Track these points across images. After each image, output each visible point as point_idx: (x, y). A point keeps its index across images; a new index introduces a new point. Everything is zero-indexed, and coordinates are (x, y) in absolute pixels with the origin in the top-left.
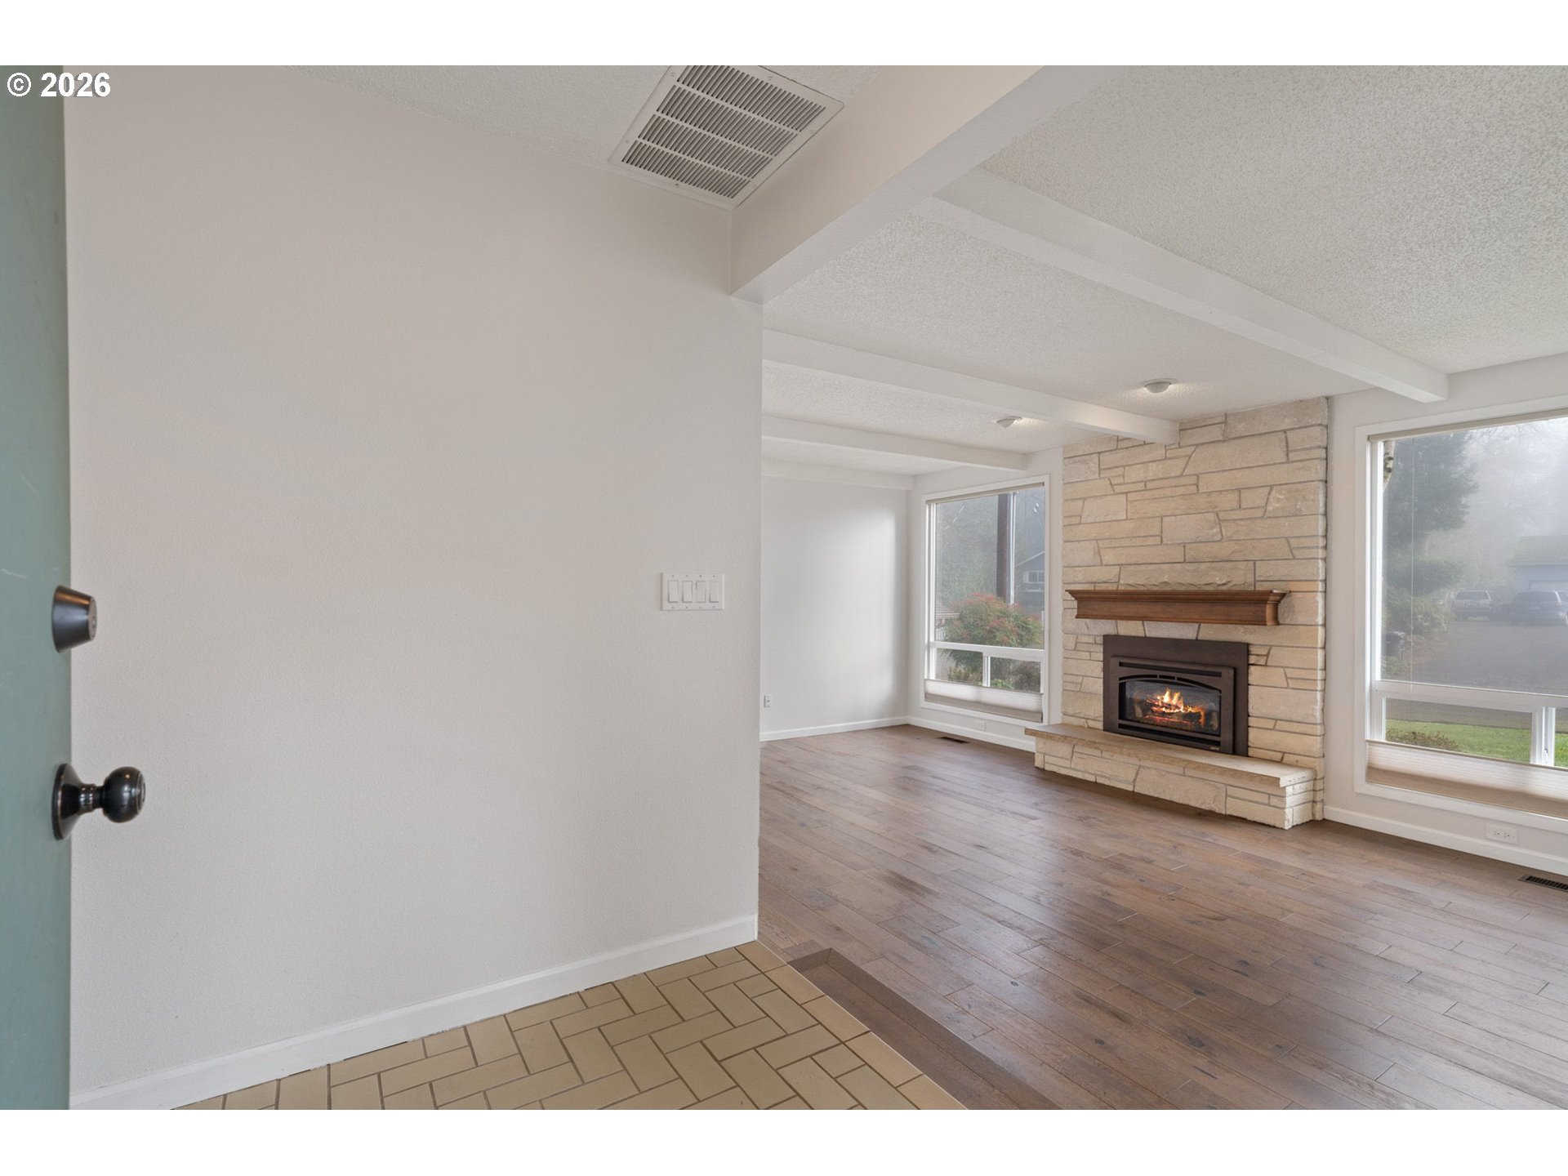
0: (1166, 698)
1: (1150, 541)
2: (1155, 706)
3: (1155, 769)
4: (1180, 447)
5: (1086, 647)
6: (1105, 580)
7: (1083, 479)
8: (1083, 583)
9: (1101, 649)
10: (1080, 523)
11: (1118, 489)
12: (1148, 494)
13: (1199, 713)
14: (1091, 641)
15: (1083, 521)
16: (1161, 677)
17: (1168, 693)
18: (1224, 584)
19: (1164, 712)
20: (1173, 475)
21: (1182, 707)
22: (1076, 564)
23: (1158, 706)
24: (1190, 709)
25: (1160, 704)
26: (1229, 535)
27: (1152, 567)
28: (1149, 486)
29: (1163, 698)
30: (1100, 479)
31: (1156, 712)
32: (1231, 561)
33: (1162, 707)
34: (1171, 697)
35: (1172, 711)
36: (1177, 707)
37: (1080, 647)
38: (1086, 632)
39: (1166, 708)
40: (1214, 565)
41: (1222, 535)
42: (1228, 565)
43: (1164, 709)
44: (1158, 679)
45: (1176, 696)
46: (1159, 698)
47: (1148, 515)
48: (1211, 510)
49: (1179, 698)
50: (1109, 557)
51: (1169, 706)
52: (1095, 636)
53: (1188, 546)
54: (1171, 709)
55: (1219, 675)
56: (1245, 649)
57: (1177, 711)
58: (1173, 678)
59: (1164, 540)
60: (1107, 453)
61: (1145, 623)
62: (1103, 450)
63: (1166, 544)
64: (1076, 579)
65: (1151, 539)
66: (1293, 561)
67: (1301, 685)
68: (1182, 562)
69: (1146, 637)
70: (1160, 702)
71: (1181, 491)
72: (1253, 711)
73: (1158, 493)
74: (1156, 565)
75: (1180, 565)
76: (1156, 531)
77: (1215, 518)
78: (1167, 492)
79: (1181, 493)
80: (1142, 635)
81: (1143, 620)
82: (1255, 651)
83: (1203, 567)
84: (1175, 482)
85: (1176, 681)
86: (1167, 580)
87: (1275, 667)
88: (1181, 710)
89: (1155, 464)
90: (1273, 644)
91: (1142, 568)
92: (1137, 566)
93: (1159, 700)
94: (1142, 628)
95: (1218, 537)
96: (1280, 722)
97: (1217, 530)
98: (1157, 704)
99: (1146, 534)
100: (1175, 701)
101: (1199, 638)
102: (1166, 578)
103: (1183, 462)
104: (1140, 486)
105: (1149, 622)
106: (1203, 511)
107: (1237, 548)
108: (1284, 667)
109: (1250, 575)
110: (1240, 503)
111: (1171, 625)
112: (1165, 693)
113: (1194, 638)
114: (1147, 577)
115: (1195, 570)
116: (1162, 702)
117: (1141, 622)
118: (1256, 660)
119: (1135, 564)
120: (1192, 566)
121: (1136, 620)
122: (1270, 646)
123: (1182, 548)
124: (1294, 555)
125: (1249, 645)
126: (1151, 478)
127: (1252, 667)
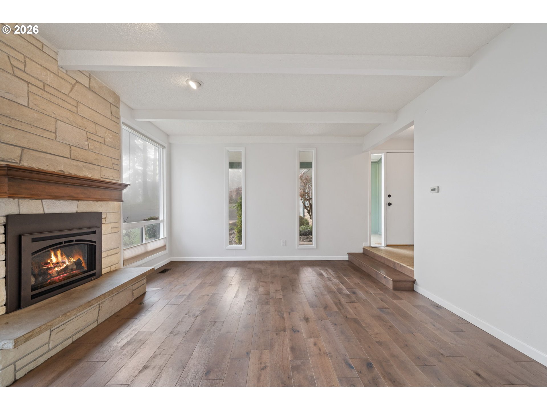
0: (54, 259)
1: (46, 134)
2: (49, 269)
4: (66, 74)
6: (5, 158)
9: (2, 230)
12: (46, 95)
13: (79, 259)
16: (65, 242)
17: (52, 254)
18: (91, 177)
20: (63, 92)
21: (67, 261)
24: (72, 260)
25: (52, 266)
26: (92, 148)
27: (49, 156)
28: (47, 88)
29: (51, 261)
31: (53, 273)
32: (93, 164)
33: (54, 268)
34: (56, 256)
35: (62, 268)
36: (64, 263)
39: (57, 267)
40: (85, 164)
41: (89, 147)
42: (91, 166)
43: (56, 269)
44: (63, 244)
45: (59, 254)
46: (49, 261)
47: (45, 112)
48: (83, 129)
49: (62, 255)
51: (58, 264)
53: (72, 148)
54: (60, 266)
55: (94, 232)
56: (98, 216)
57: (65, 265)
58: (72, 241)
59: (58, 137)
61: (43, 201)
63: (58, 141)
65: (48, 133)
66: (113, 170)
67: (116, 230)
68: (69, 158)
69: (44, 214)
70: (51, 264)
71: (70, 107)
72: (103, 250)
73: (53, 99)
74: (53, 156)
75: (68, 159)
76: (52, 128)
77: (86, 135)
78: (60, 102)
79: (69, 108)
80: (41, 212)
81: (41, 199)
82: (103, 216)
83: (80, 164)
84: (64, 97)
85: (74, 243)
86: (63, 170)
87: (108, 223)
88: (67, 263)
89: (52, 74)
90: (107, 212)
91: (42, 155)
92: (37, 152)
93: (49, 263)
94: (41, 206)
95: (87, 148)
96: (109, 251)
97: (86, 143)
98: (50, 267)
99: (44, 128)
100: (60, 259)
101: (78, 212)
102: (62, 168)
103: (70, 87)
104: (41, 85)
105: (47, 200)
106: (80, 128)
107: (96, 157)
108: (110, 223)
109: (100, 174)
110: (96, 131)
111: (62, 202)
112: (51, 255)
113: (76, 212)
114: (48, 164)
115: (77, 166)
116: (53, 264)
117: (40, 201)
118: (103, 222)
119: (36, 150)
120: (75, 163)
121: (36, 199)
122: (107, 213)
123: (69, 148)
124: (113, 167)
125: (101, 213)
126: (48, 83)
127: (103, 225)
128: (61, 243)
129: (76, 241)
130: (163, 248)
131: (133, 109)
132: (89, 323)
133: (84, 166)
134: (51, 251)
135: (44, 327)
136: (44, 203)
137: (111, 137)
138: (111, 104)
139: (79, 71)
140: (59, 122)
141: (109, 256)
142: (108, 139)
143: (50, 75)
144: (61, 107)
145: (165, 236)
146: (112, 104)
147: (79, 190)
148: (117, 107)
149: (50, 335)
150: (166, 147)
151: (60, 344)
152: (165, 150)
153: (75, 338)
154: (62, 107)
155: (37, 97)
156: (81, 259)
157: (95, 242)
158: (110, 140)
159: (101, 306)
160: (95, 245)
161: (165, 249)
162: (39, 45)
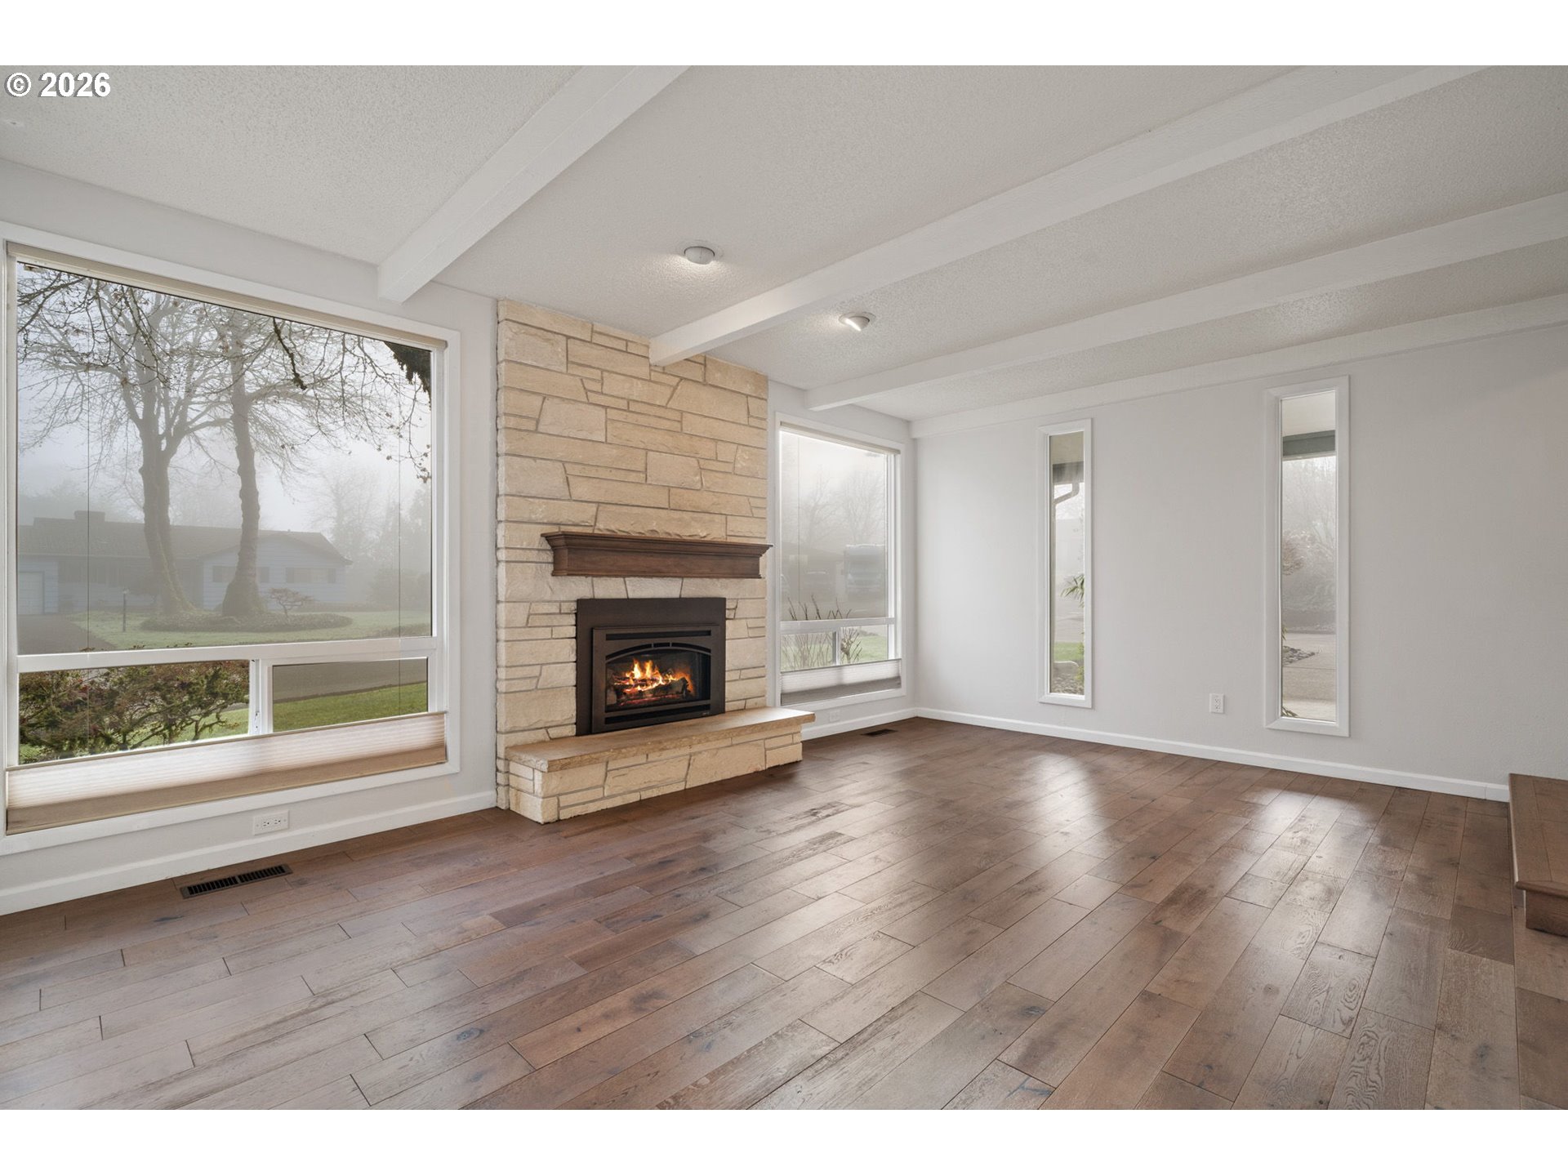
0: (637, 673)
1: (632, 477)
2: (627, 687)
3: (705, 751)
4: (664, 373)
5: (545, 621)
6: (577, 521)
7: (541, 365)
8: (544, 523)
9: (572, 620)
10: (536, 431)
11: (594, 398)
12: (631, 418)
13: (684, 680)
14: (555, 609)
15: (541, 428)
16: (656, 645)
17: (636, 666)
18: (705, 537)
19: (640, 691)
20: (658, 403)
21: (661, 679)
22: (533, 493)
23: (630, 686)
24: (671, 678)
25: (632, 683)
26: (708, 485)
27: (636, 510)
28: (633, 407)
29: (633, 675)
30: (567, 374)
31: (631, 695)
32: (710, 513)
33: (636, 686)
34: (643, 669)
35: (650, 688)
36: (654, 680)
37: (535, 621)
38: (547, 598)
39: (642, 685)
40: (696, 515)
41: (702, 484)
42: (707, 517)
43: (639, 688)
44: (653, 648)
45: (648, 666)
46: (628, 675)
47: (630, 444)
48: (692, 455)
49: (653, 668)
50: (581, 490)
51: (643, 682)
52: (561, 602)
53: (672, 490)
54: (647, 685)
55: (709, 633)
56: (719, 604)
57: (655, 685)
58: (668, 644)
59: (649, 478)
60: (578, 342)
61: (626, 579)
62: (575, 336)
63: (650, 484)
64: (533, 516)
65: (634, 474)
66: (752, 520)
67: (757, 633)
68: (667, 509)
69: (628, 599)
70: (631, 680)
71: (666, 424)
72: (728, 666)
73: (642, 420)
74: (641, 509)
75: (665, 511)
76: (640, 466)
77: (696, 465)
78: (653, 421)
79: (666, 427)
80: (623, 596)
81: (624, 577)
82: (729, 605)
83: (686, 516)
84: (660, 412)
85: (671, 647)
86: (655, 528)
87: (740, 619)
88: (661, 682)
89: (639, 382)
90: (739, 597)
91: (625, 509)
92: (618, 507)
93: (628, 678)
94: (623, 587)
95: (698, 486)
96: (743, 671)
97: (698, 478)
98: (628, 684)
99: (628, 468)
100: (649, 673)
101: (682, 596)
102: (654, 526)
103: (668, 392)
104: (623, 404)
105: (632, 578)
106: (687, 454)
107: (715, 500)
108: (746, 618)
109: (723, 529)
110: (717, 454)
111: (656, 581)
112: (634, 666)
113: (678, 596)
114: (632, 522)
115: (680, 520)
116: (634, 680)
117: (622, 579)
118: (728, 614)
119: (617, 504)
120: (677, 515)
121: (616, 576)
122: (738, 599)
123: (667, 492)
124: (753, 514)
125: (725, 599)
126: (635, 398)
127: (727, 622)
128: (649, 646)
129: (674, 644)
130: (895, 681)
131: (805, 390)
132: (670, 780)
133: (693, 519)
134: (635, 661)
135: (586, 757)
136: (627, 582)
137: (747, 458)
138: (747, 396)
139: (686, 360)
140: (650, 453)
141: (743, 679)
142: (741, 462)
143: (637, 384)
144: (654, 430)
145: (899, 657)
146: (750, 396)
147: (670, 561)
148: (762, 399)
149: (606, 776)
150: (902, 451)
151: (620, 795)
152: (899, 456)
153: (646, 795)
154: (656, 428)
155: (619, 425)
156: (687, 679)
157: (709, 651)
158: (744, 464)
159: (692, 758)
160: (710, 657)
161: (899, 685)
162: (621, 345)
